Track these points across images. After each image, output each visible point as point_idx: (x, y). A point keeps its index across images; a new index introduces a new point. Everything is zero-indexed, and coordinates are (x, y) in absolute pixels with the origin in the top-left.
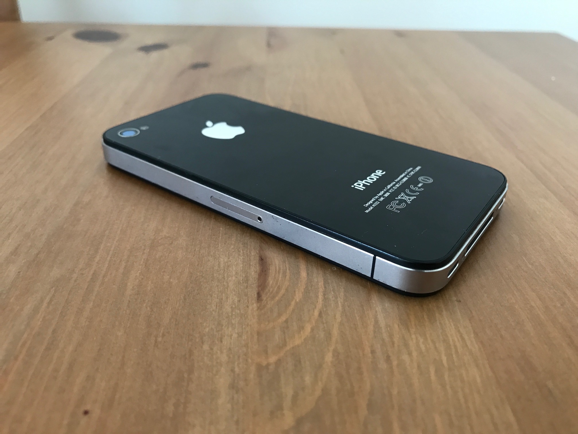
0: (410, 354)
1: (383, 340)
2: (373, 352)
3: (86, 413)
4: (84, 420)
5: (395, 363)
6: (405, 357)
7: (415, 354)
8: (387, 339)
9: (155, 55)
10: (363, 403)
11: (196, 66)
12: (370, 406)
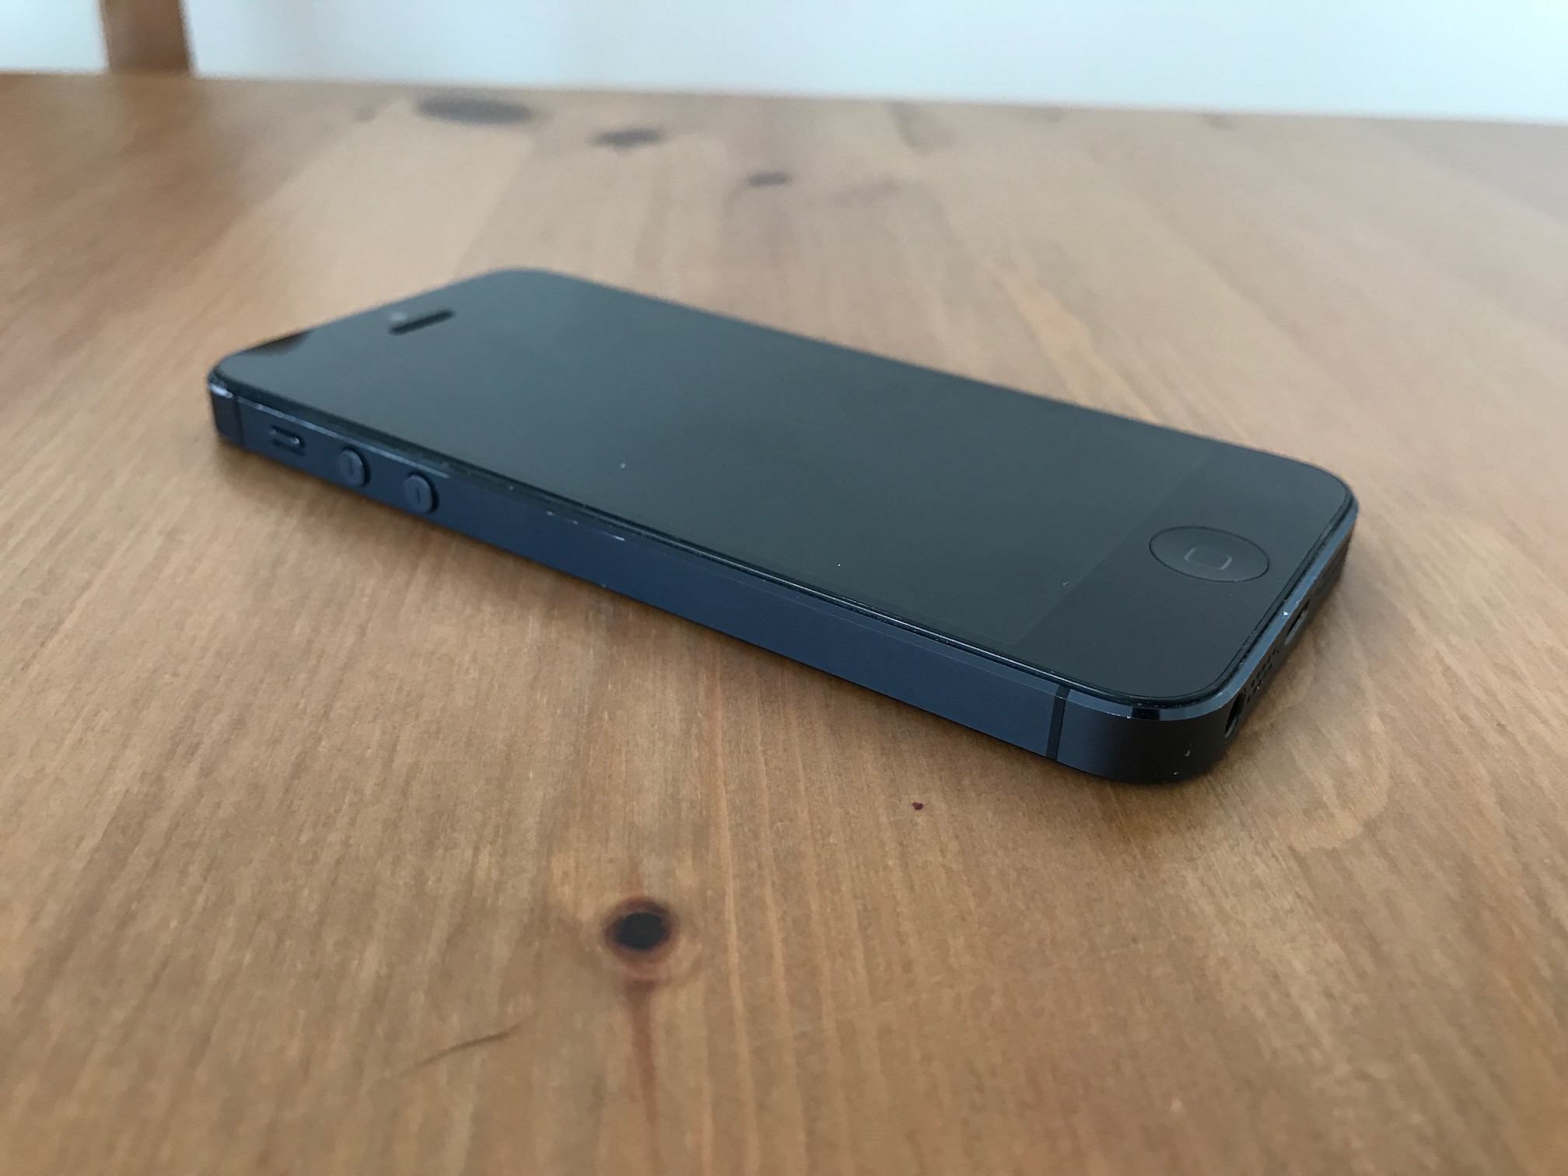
0: (1545, 722)
1: (1477, 699)
2: (1464, 718)
3: (918, 807)
4: (921, 818)
5: (1521, 737)
6: (1538, 727)
7: (1555, 722)
8: (1483, 697)
9: (644, 154)
10: (1488, 800)
11: (760, 180)
12: (1503, 803)
